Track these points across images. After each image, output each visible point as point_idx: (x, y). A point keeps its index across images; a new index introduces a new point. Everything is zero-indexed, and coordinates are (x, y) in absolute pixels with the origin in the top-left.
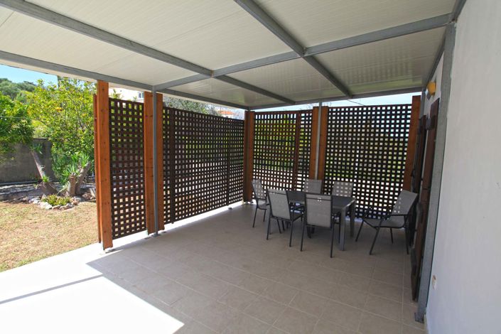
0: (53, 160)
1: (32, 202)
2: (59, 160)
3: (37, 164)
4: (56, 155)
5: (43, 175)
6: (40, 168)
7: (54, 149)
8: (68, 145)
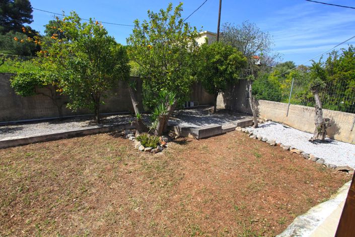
0: (143, 95)
1: (128, 138)
2: (148, 96)
3: (132, 100)
4: (145, 90)
5: (136, 111)
6: (135, 105)
7: (144, 86)
8: (155, 82)
